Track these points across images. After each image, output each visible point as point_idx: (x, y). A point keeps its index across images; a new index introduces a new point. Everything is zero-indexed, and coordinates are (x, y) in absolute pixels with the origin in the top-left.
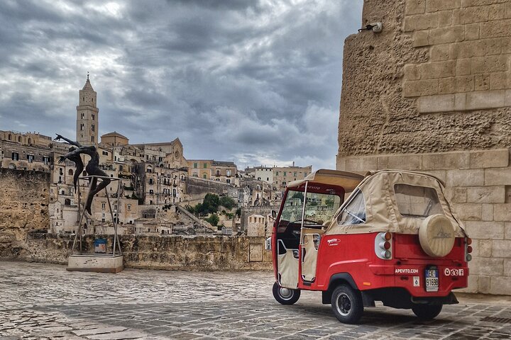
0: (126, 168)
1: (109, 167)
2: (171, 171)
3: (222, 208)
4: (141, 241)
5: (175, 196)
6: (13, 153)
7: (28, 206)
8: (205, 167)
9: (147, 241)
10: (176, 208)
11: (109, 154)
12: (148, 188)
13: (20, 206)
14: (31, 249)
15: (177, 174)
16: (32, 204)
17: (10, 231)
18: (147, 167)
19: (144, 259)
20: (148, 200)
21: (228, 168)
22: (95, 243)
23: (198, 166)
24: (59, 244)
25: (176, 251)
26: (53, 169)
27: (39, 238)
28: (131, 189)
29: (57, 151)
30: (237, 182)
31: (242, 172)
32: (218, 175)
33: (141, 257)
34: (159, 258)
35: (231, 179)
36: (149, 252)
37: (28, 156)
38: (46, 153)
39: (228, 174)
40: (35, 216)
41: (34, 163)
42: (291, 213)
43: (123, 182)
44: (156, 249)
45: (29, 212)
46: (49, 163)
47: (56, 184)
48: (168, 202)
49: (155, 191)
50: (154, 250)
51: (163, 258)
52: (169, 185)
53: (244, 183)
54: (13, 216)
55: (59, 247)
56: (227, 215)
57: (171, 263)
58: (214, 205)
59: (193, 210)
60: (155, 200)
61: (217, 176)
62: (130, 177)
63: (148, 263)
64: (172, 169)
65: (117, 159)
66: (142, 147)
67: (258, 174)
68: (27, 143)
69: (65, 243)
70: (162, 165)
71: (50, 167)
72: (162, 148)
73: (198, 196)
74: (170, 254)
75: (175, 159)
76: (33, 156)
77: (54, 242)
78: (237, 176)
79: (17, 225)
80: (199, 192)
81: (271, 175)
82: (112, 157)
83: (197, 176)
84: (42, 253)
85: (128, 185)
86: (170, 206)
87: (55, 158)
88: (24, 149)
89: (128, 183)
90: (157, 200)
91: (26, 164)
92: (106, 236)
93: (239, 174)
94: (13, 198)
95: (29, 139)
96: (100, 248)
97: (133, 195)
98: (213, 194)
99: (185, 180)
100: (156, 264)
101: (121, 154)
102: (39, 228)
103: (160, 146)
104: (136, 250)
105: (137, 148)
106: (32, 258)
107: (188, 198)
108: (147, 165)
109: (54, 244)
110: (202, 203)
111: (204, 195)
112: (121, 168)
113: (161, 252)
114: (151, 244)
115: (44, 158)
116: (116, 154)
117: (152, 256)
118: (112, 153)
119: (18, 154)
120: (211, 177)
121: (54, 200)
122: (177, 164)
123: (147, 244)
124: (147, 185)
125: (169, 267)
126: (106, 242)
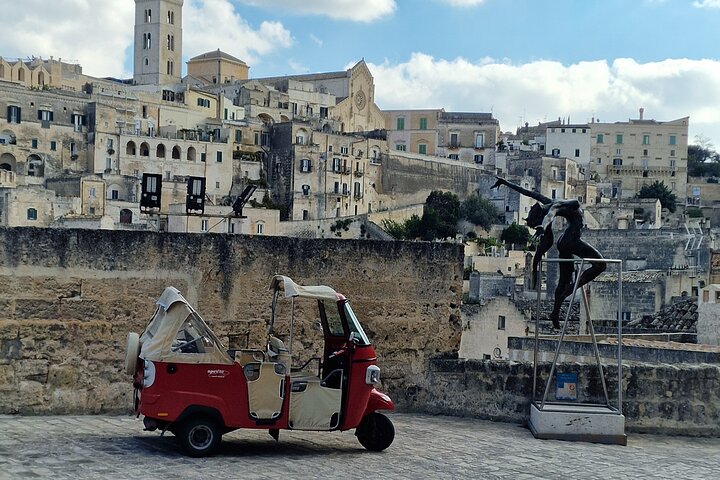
0: (249, 135)
1: (213, 133)
2: (349, 140)
3: (467, 225)
4: (641, 377)
5: (358, 197)
6: (10, 108)
7: (431, 310)
8: (423, 126)
9: (654, 378)
10: (362, 227)
11: (213, 103)
12: (299, 181)
13: (419, 311)
14: (436, 390)
15: (361, 146)
16: (436, 306)
17: (403, 357)
18: (297, 132)
19: (648, 414)
20: (298, 209)
21: (477, 127)
22: (557, 382)
23: (407, 126)
24: (490, 382)
25: (706, 397)
26: (93, 141)
27: (452, 370)
28: (262, 184)
29: (101, 101)
30: (501, 161)
31: (511, 137)
32: (454, 145)
33: (642, 409)
34: (676, 413)
35: (486, 154)
36: (657, 400)
37: (40, 112)
38: (78, 104)
39: (479, 141)
40: (440, 327)
41: (53, 128)
42: (676, 245)
43: (244, 168)
44: (669, 394)
45: (432, 320)
46: (84, 128)
47: (100, 175)
48: (344, 214)
49: (315, 188)
50: (666, 396)
51: (683, 412)
52: (345, 172)
53: (521, 163)
54: (410, 329)
55: (489, 388)
56: (481, 242)
57: (697, 422)
58: (448, 219)
59: (401, 232)
60: (313, 209)
61: (451, 148)
62: (258, 157)
63: (654, 421)
64: (349, 135)
65: (229, 114)
66: (282, 85)
67: (552, 141)
68: (36, 84)
69: (500, 379)
70: (327, 126)
71: (86, 136)
72: (326, 83)
73: (408, 198)
74: (696, 404)
75: (355, 110)
76: (51, 113)
77: (481, 376)
78: (501, 147)
79: (414, 345)
80: (411, 187)
81: (585, 143)
82: (219, 111)
83: (403, 148)
84: (457, 398)
85: (254, 176)
86: (348, 222)
87: (97, 117)
88: (32, 97)
89: (253, 171)
90: (319, 210)
91: (37, 132)
92: (577, 367)
93: (505, 141)
94: (409, 295)
95: (40, 75)
96: (566, 390)
97: (266, 199)
98: (444, 191)
99: (380, 160)
100: (671, 424)
101: (236, 103)
102: (447, 349)
103: (320, 81)
104: (634, 395)
105: (272, 89)
106: (438, 406)
107: (388, 202)
108: (295, 127)
109: (480, 382)
110: (420, 215)
111: (423, 195)
112: (239, 135)
113: (679, 398)
114: (661, 383)
115: (73, 116)
116: (227, 103)
117: (662, 408)
118: (219, 101)
119: (19, 110)
120: (438, 150)
121: (98, 213)
122: (359, 123)
123: (654, 383)
124: (297, 175)
125: (695, 430)
126: (578, 381)
